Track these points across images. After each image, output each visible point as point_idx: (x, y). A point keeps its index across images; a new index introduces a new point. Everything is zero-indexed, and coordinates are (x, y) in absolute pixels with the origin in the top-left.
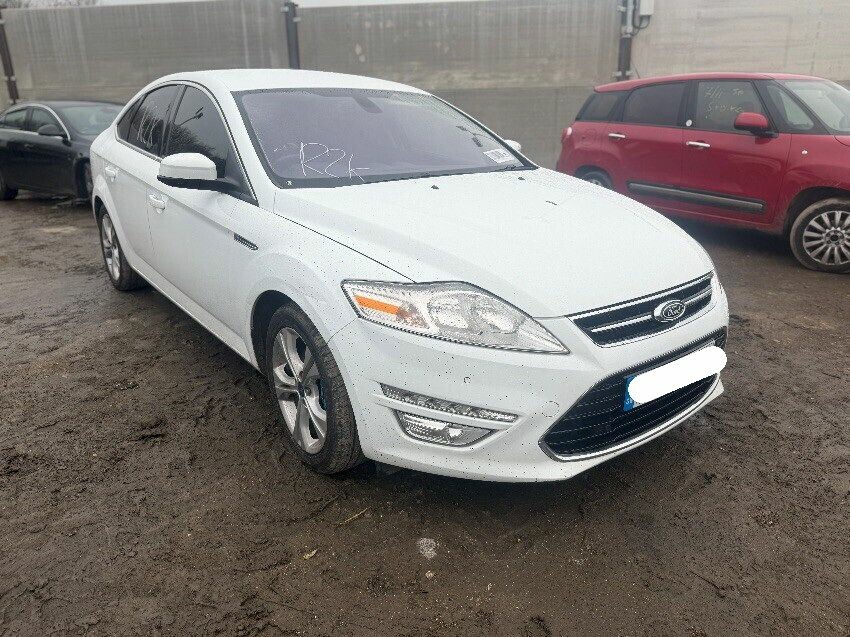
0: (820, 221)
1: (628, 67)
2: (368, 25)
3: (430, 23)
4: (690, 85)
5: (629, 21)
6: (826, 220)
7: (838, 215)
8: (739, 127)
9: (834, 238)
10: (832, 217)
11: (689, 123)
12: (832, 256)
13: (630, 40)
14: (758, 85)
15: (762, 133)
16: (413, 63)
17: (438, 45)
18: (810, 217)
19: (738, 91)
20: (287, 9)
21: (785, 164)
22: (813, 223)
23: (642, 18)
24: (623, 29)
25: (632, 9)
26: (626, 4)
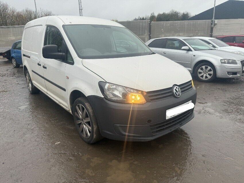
1: (212, 33)
2: (164, 25)
11: (234, 42)
17: (177, 28)
20: (149, 22)
23: (215, 24)
25: (213, 22)
26: (212, 21)
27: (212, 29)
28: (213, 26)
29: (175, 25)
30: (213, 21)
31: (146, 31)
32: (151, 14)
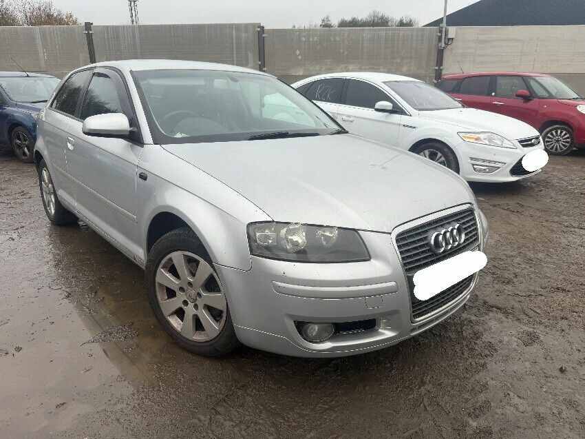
0: (552, 134)
1: (441, 65)
2: (304, 39)
3: (338, 39)
4: (493, 78)
5: (443, 41)
6: (554, 133)
7: (559, 132)
8: (518, 96)
9: (558, 141)
10: (556, 132)
11: (493, 94)
12: (556, 148)
13: (442, 50)
14: (525, 79)
15: (527, 99)
16: (327, 60)
17: (342, 51)
18: (548, 132)
19: (516, 81)
20: (259, 29)
21: (537, 112)
22: (549, 135)
23: (449, 39)
24: (440, 45)
25: (444, 34)
26: (441, 32)
27: (440, 53)
28: (443, 45)
29: (335, 41)
30: (444, 30)
31: (250, 55)
32: (323, 20)
